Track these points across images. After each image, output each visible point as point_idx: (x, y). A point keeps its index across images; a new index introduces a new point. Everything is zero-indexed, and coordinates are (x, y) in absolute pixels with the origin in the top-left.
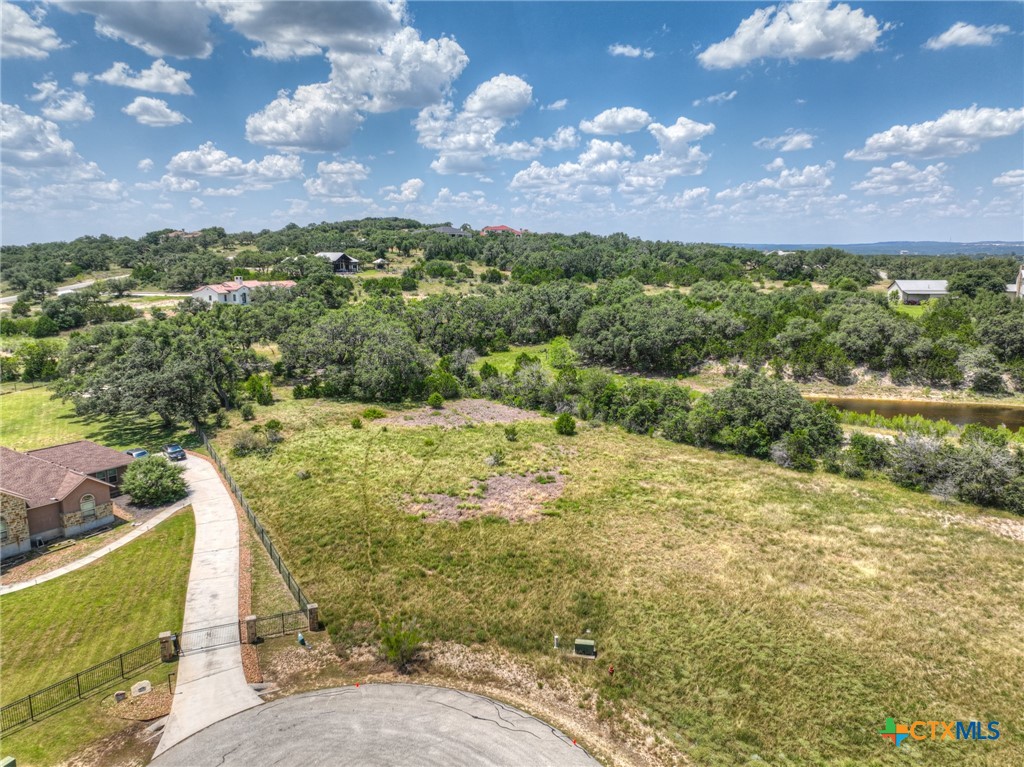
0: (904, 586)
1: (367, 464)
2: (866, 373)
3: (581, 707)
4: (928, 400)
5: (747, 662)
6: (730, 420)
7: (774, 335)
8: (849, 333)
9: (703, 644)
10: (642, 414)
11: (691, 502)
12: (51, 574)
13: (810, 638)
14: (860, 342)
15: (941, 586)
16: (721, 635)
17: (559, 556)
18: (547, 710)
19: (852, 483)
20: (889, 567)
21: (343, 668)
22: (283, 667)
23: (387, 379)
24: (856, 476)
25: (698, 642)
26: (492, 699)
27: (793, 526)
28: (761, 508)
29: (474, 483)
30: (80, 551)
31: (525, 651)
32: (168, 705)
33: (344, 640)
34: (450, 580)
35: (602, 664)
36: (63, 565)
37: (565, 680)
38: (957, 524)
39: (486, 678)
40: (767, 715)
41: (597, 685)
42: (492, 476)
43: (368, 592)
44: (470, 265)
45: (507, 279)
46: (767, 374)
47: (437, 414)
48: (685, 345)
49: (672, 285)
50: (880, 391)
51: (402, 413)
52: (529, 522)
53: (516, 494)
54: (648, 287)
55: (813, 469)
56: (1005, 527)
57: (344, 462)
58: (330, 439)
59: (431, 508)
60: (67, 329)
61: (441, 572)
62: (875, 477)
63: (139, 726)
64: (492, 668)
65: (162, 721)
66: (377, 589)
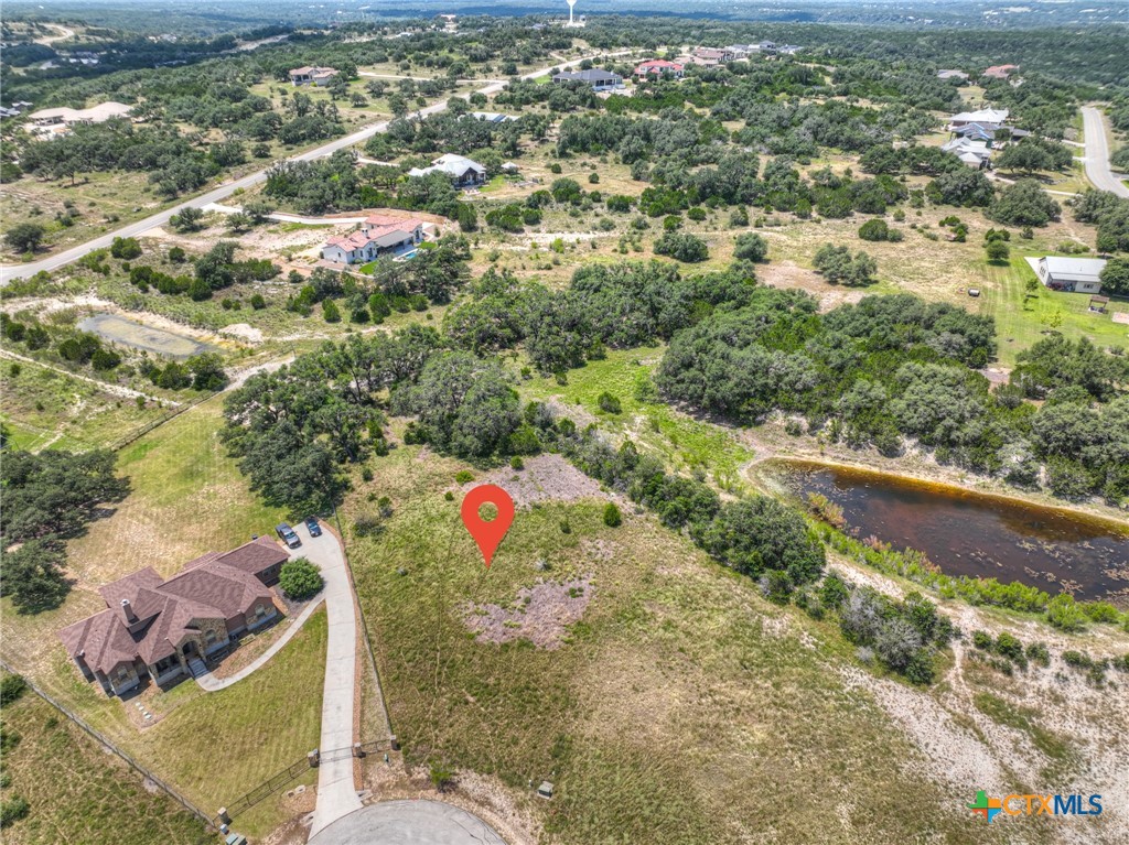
0: (776, 754)
1: (450, 558)
2: (914, 446)
3: (532, 834)
4: (959, 486)
8: (908, 405)
10: (676, 513)
11: (671, 636)
12: (244, 671)
13: (685, 799)
15: (801, 758)
17: (558, 693)
18: (512, 834)
19: (809, 623)
21: (408, 783)
24: (817, 615)
25: (614, 794)
26: (485, 822)
30: (257, 649)
31: (511, 786)
32: (314, 803)
33: (411, 761)
35: (552, 804)
36: (251, 663)
37: (528, 813)
38: (857, 687)
39: (485, 802)
41: (544, 820)
42: (538, 583)
43: (430, 716)
44: (605, 162)
45: (635, 204)
46: (825, 434)
47: (516, 479)
48: (754, 396)
49: (814, 215)
50: (920, 467)
51: (488, 475)
52: (549, 649)
53: (549, 611)
54: (787, 216)
55: (788, 600)
56: (891, 695)
57: (433, 552)
58: (427, 515)
59: (485, 624)
60: (218, 289)
61: (478, 701)
62: (831, 618)
63: (300, 816)
64: (490, 795)
65: (312, 814)
66: (435, 714)
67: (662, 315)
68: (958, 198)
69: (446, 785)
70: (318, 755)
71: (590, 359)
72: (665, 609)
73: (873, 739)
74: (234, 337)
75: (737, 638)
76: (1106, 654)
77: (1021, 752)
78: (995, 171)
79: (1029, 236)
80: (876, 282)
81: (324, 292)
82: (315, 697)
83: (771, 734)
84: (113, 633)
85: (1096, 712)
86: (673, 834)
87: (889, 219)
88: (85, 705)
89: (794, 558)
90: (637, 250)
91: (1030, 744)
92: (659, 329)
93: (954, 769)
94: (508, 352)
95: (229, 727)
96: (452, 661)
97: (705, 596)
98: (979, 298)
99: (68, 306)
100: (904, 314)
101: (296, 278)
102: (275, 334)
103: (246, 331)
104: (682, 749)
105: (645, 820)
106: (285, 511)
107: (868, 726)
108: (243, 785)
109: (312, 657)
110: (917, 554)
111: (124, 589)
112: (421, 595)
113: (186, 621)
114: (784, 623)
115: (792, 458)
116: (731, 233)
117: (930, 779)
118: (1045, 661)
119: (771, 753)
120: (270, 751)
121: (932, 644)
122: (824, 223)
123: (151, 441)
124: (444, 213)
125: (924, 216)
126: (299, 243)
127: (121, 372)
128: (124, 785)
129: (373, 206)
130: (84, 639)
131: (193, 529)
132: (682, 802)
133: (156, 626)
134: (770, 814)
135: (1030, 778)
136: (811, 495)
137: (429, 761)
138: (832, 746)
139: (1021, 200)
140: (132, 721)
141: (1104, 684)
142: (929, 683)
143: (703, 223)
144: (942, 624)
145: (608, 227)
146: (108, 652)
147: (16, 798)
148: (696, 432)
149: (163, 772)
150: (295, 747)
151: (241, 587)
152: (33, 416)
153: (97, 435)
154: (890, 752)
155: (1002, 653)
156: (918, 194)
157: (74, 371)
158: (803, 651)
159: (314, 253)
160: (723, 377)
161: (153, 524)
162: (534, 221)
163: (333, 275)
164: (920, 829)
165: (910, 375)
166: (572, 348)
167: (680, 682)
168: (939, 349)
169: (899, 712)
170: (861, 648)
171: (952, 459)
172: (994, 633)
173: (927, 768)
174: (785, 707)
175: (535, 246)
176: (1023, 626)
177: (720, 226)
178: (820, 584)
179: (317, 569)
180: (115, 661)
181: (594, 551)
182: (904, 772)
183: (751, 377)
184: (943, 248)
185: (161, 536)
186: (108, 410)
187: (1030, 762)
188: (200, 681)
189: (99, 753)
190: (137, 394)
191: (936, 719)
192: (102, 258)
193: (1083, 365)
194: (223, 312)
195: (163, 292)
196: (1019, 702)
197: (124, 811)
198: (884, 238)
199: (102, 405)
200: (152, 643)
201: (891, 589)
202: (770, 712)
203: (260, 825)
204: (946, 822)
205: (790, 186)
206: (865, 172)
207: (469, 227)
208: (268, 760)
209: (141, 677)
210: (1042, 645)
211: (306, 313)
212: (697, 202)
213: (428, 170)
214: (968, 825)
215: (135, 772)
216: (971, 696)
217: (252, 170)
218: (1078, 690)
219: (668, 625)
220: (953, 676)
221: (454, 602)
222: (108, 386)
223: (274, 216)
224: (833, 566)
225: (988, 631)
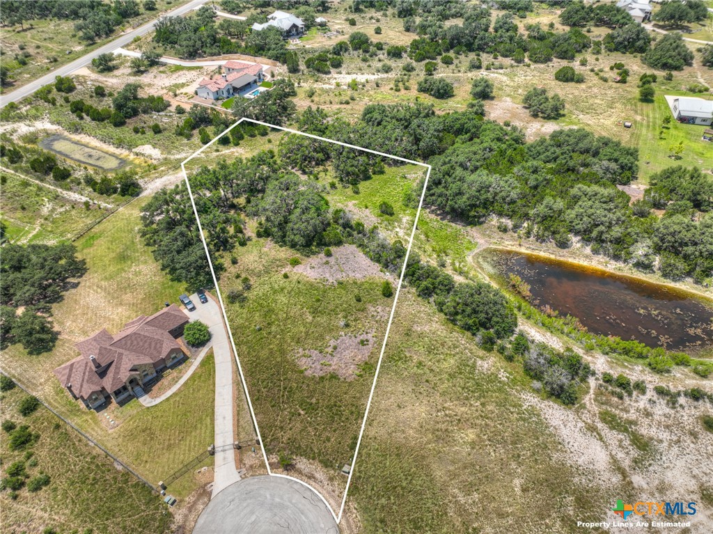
0: (481, 448)
2: (578, 242)
4: (604, 269)
5: (398, 486)
6: (463, 311)
8: (577, 215)
10: (426, 289)
11: (421, 372)
12: (166, 393)
15: (495, 450)
17: (354, 409)
19: (504, 364)
22: (248, 462)
24: (510, 359)
25: (386, 473)
29: (332, 343)
30: (174, 379)
31: (326, 467)
32: (213, 477)
34: (309, 419)
36: (170, 388)
38: (531, 406)
39: (311, 477)
40: (393, 512)
42: (341, 336)
43: (278, 423)
44: (385, 15)
45: (406, 52)
46: (522, 232)
47: (327, 263)
48: (479, 207)
49: (526, 60)
50: (581, 256)
51: (310, 260)
52: (348, 380)
53: (348, 354)
54: (508, 61)
55: (492, 348)
56: (550, 411)
57: (276, 315)
58: (272, 288)
59: (310, 363)
60: (129, 118)
61: (306, 413)
62: (518, 361)
63: (206, 485)
64: (314, 473)
65: (212, 484)
66: (281, 422)
67: (422, 144)
68: (625, 47)
69: (288, 467)
70: (214, 448)
71: (374, 173)
72: (417, 354)
73: (538, 439)
74: (143, 155)
75: (461, 373)
76: (681, 388)
77: (623, 447)
78: (653, 23)
79: (669, 78)
80: (564, 115)
81: (200, 122)
82: (209, 411)
83: (478, 436)
84: (87, 373)
85: (670, 422)
86: (419, 497)
87: (576, 65)
88: (75, 415)
89: (497, 323)
90: (407, 89)
91: (629, 442)
92: (420, 152)
93: (583, 458)
94: (321, 168)
95: (161, 430)
96: (291, 387)
97: (443, 345)
98: (630, 129)
99: (32, 129)
100: (581, 145)
101: (180, 111)
102: (169, 153)
103: (151, 151)
104: (425, 445)
105: (403, 488)
106: (184, 285)
107: (535, 431)
108: (171, 466)
109: (207, 385)
110: (574, 319)
111: (90, 346)
112: (270, 344)
113: (130, 366)
114: (489, 363)
115: (501, 247)
116: (470, 75)
117: (569, 463)
118: (643, 391)
119: (477, 447)
120: (186, 445)
121: (577, 379)
122: (532, 67)
123: (96, 233)
124: (277, 58)
125: (601, 61)
126: (181, 82)
127: (72, 181)
128: (103, 465)
129: (228, 52)
130: (69, 376)
131: (128, 297)
132: (425, 478)
133: (112, 369)
134: (475, 485)
135: (627, 465)
136: (512, 275)
137: (279, 451)
138: (514, 443)
139: (668, 51)
140: (103, 425)
141: (677, 405)
142: (573, 404)
143: (451, 66)
144: (585, 368)
145: (387, 70)
146: (85, 385)
147: (41, 473)
148: (441, 228)
149: (124, 459)
150: (200, 442)
151: (161, 342)
152: (19, 214)
153: (61, 229)
154: (547, 447)
155: (619, 386)
156: (598, 44)
157: (42, 181)
158: (500, 382)
159: (190, 90)
160: (460, 193)
161: (103, 293)
162: (337, 65)
163: (205, 109)
164: (560, 494)
165: (580, 194)
166: (362, 168)
167: (425, 402)
168: (601, 173)
169: (554, 422)
170: (535, 382)
171: (601, 251)
172: (615, 374)
173: (568, 457)
174: (487, 418)
175: (338, 85)
176: (633, 369)
177: (463, 69)
178: (512, 338)
179: (207, 328)
180: (90, 391)
181: (375, 314)
182: (554, 459)
183: (478, 194)
184: (610, 88)
185: (109, 301)
186: (66, 210)
187: (627, 453)
188: (141, 400)
189: (86, 445)
190: (84, 199)
191: (575, 426)
192: (49, 92)
193: (693, 187)
194: (134, 136)
195: (94, 119)
196: (625, 416)
197: (105, 481)
198: (572, 80)
199: (62, 206)
200: (111, 380)
201: (556, 343)
202: (478, 422)
203: (183, 490)
204: (575, 490)
205: (511, 39)
206: (563, 24)
207: (294, 70)
208: (185, 450)
209: (105, 398)
210: (643, 382)
211: (189, 137)
212: (447, 50)
213: (265, 25)
214: (587, 492)
215: (109, 457)
216: (597, 412)
217: (144, 21)
218: (661, 408)
219: (420, 364)
220: (588, 399)
221: (290, 348)
222: (64, 192)
223: (163, 60)
224: (522, 327)
225: (612, 372)
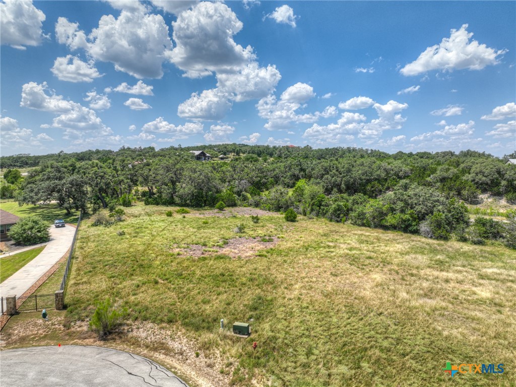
1: (163, 230)
3: (222, 372)
5: (371, 347)
6: (392, 210)
7: (429, 176)
9: (338, 333)
10: (339, 210)
13: (430, 334)
14: (484, 178)
16: (356, 327)
17: (255, 276)
18: (193, 373)
19: (476, 247)
20: (502, 292)
21: (61, 334)
22: (19, 331)
23: (192, 192)
24: (479, 243)
27: (429, 267)
28: (407, 257)
29: (221, 240)
34: (172, 286)
35: (251, 341)
37: (218, 352)
41: (240, 356)
42: (235, 238)
47: (220, 213)
50: (498, 207)
51: (200, 212)
55: (448, 239)
59: (186, 251)
64: (167, 341)
105: (386, 351)
219: (352, 249)
